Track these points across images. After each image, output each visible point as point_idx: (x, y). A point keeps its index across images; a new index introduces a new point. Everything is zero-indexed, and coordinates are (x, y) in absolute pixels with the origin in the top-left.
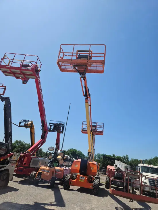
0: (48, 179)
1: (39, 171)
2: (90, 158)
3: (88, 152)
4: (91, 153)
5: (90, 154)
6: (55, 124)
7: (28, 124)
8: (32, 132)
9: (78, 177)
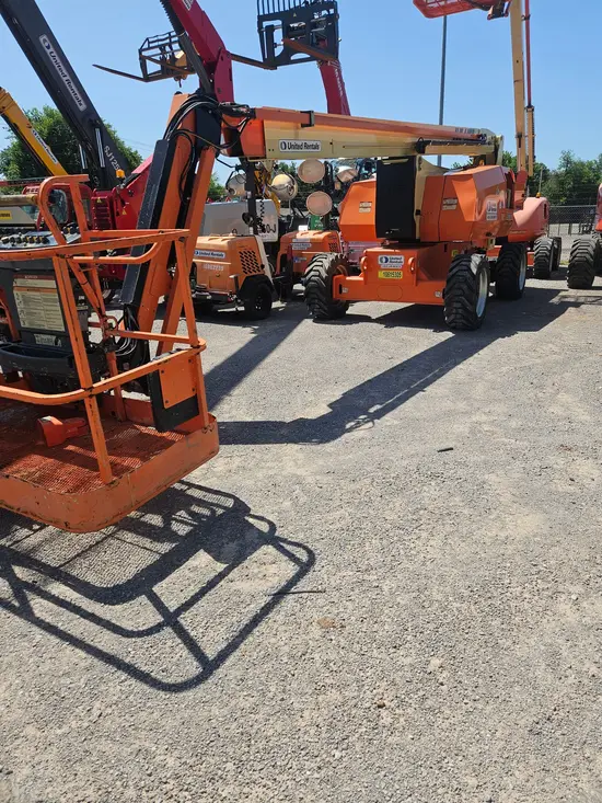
0: (224, 289)
7: (177, 55)
9: (371, 258)
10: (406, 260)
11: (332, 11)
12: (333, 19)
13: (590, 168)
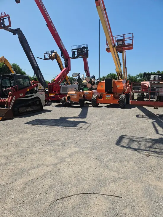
0: (76, 101)
1: (68, 96)
2: (120, 78)
3: (117, 72)
4: (119, 72)
5: (119, 74)
6: (77, 50)
7: (53, 55)
8: (60, 63)
9: (104, 95)
10: (111, 96)
11: (87, 49)
12: (87, 51)
13: (135, 78)
